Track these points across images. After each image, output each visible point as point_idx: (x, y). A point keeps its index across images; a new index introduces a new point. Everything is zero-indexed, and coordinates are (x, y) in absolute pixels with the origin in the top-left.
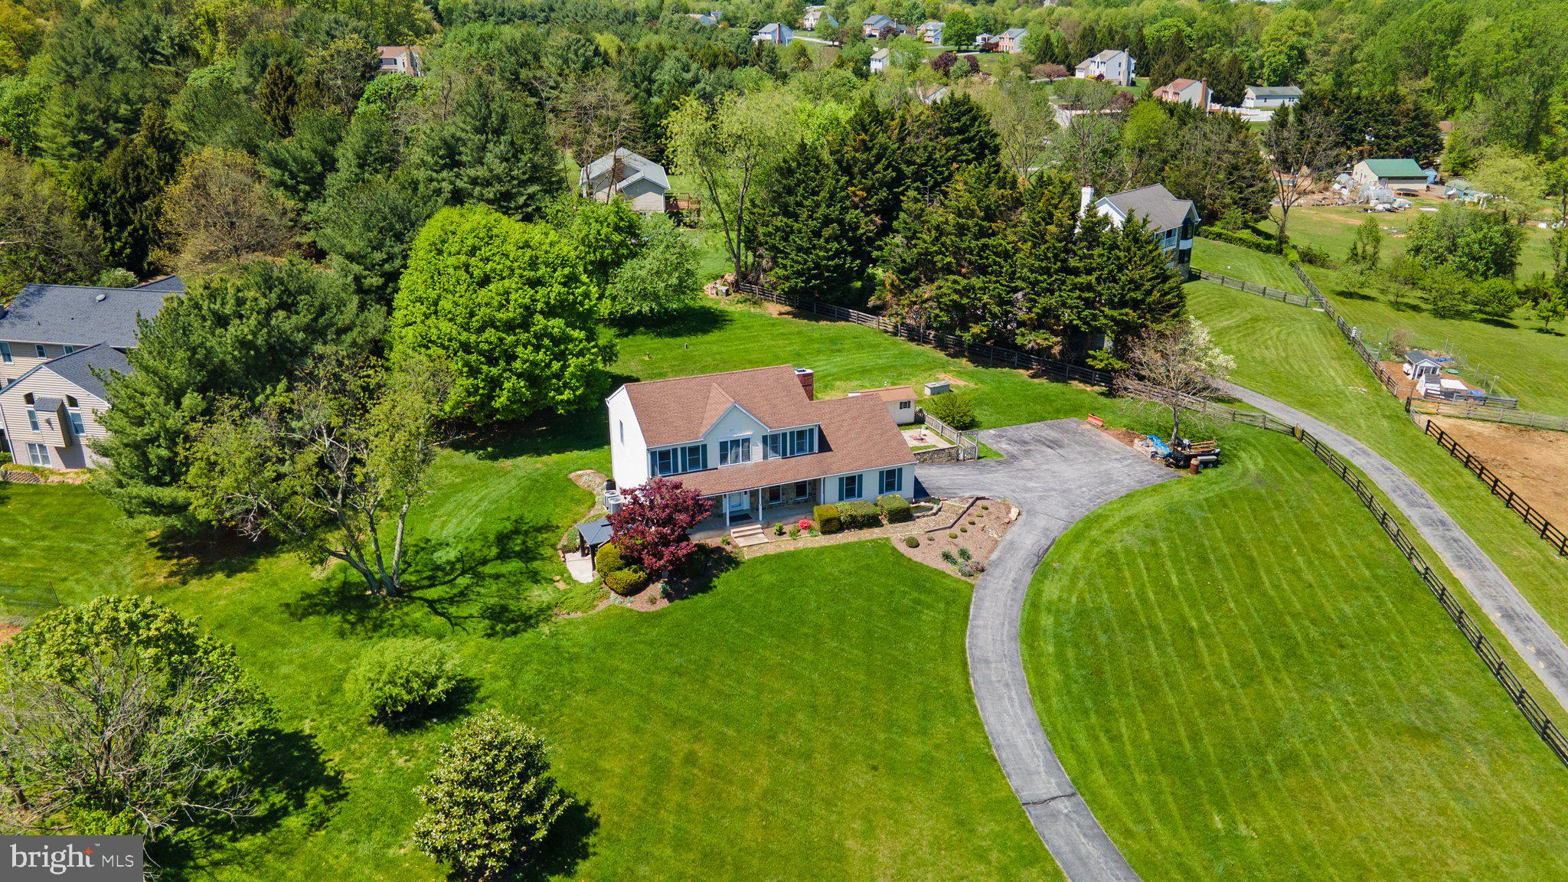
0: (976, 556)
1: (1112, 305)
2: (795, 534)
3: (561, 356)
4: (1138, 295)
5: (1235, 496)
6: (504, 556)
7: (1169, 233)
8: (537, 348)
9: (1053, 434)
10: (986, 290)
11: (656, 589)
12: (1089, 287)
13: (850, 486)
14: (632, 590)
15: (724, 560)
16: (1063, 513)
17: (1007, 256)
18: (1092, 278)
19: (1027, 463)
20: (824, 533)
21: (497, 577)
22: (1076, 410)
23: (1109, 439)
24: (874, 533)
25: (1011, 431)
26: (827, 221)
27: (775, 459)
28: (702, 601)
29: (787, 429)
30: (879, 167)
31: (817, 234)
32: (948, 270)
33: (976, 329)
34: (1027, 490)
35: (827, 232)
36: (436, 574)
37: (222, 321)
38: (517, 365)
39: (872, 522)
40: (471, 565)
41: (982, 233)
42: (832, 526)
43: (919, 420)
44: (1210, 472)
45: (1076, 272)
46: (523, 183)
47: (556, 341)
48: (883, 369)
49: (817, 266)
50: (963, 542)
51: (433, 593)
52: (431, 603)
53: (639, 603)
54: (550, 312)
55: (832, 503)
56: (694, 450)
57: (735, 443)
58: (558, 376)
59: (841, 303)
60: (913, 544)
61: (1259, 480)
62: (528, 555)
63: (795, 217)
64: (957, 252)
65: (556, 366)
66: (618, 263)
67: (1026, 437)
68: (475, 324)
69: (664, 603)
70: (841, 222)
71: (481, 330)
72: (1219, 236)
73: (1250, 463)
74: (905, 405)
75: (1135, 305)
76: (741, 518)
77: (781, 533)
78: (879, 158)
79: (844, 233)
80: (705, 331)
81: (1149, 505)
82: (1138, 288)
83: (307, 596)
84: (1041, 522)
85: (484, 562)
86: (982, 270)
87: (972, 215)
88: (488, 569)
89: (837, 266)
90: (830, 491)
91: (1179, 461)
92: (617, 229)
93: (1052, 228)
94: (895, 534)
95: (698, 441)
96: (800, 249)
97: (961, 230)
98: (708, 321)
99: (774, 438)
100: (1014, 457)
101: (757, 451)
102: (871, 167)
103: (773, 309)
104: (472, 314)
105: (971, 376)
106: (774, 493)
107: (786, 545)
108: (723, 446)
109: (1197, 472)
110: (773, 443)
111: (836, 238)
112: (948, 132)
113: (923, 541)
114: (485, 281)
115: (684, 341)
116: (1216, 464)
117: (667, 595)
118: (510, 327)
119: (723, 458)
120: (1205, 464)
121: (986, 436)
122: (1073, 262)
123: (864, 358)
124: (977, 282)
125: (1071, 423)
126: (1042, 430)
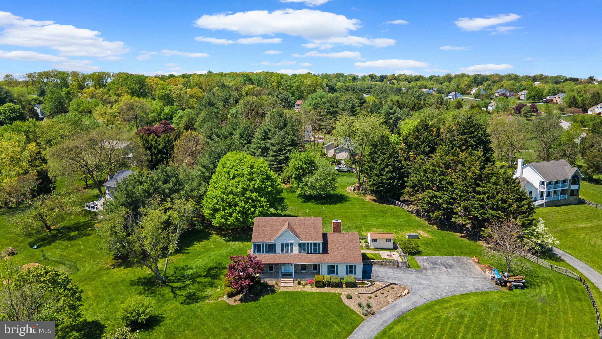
0: (374, 308)
1: (492, 208)
2: (304, 286)
3: (255, 207)
4: (506, 206)
5: (522, 304)
6: (206, 276)
7: (565, 181)
8: (246, 203)
9: (452, 262)
10: (442, 197)
11: (239, 297)
12: (482, 200)
13: (333, 269)
14: (231, 295)
15: (271, 290)
16: (430, 296)
17: (451, 184)
18: (485, 196)
19: (429, 273)
20: (317, 287)
21: (199, 283)
22: (471, 253)
23: (477, 268)
24: (338, 290)
25: (433, 259)
26: (388, 165)
27: (303, 253)
28: (252, 304)
29: (309, 242)
30: (423, 145)
31: (383, 170)
32: (429, 187)
33: (437, 213)
34: (420, 284)
35: (387, 169)
36: (181, 278)
37: (141, 183)
38: (238, 208)
39: (339, 285)
40: (193, 278)
41: (443, 174)
42: (320, 284)
43: (395, 248)
44: (518, 291)
45: (479, 193)
46: (287, 146)
47: (253, 201)
48: (396, 226)
49: (382, 182)
50: (372, 302)
51: (175, 285)
52: (173, 288)
53: (231, 301)
54: (253, 190)
55: (325, 275)
56: (270, 245)
57: (287, 245)
58: (253, 213)
59: (393, 198)
60: (349, 297)
61: (543, 299)
63: (376, 162)
64: (432, 181)
65: (252, 210)
66: (304, 175)
67: (439, 261)
68: (226, 192)
69: (239, 303)
70: (394, 166)
71: (228, 194)
73: (544, 290)
74: (389, 241)
75: (504, 210)
76: (287, 275)
77: (299, 284)
78: (422, 143)
79: (394, 170)
80: (335, 203)
81: (473, 300)
82: (506, 203)
83: (140, 278)
84: (415, 298)
85: (199, 277)
86: (439, 189)
87: (439, 166)
88: (198, 280)
89: (390, 184)
90: (324, 270)
91: (502, 283)
92: (306, 163)
93: (469, 174)
94: (345, 291)
95: (272, 242)
96: (376, 175)
97: (434, 171)
98: (340, 199)
99: (304, 245)
100: (425, 269)
101: (296, 249)
102: (419, 146)
103: (369, 197)
104: (226, 188)
105: (433, 233)
106: (304, 267)
107: (300, 289)
108: (282, 245)
109: (510, 289)
110: (303, 247)
111: (392, 172)
112: (463, 134)
113: (354, 297)
114: (234, 178)
115: (323, 206)
116: (524, 287)
117: (241, 300)
118: (237, 195)
119: (282, 250)
120: (517, 287)
121: (419, 259)
122: (478, 189)
123: (391, 221)
124: (439, 194)
125: (464, 259)
126: (448, 260)
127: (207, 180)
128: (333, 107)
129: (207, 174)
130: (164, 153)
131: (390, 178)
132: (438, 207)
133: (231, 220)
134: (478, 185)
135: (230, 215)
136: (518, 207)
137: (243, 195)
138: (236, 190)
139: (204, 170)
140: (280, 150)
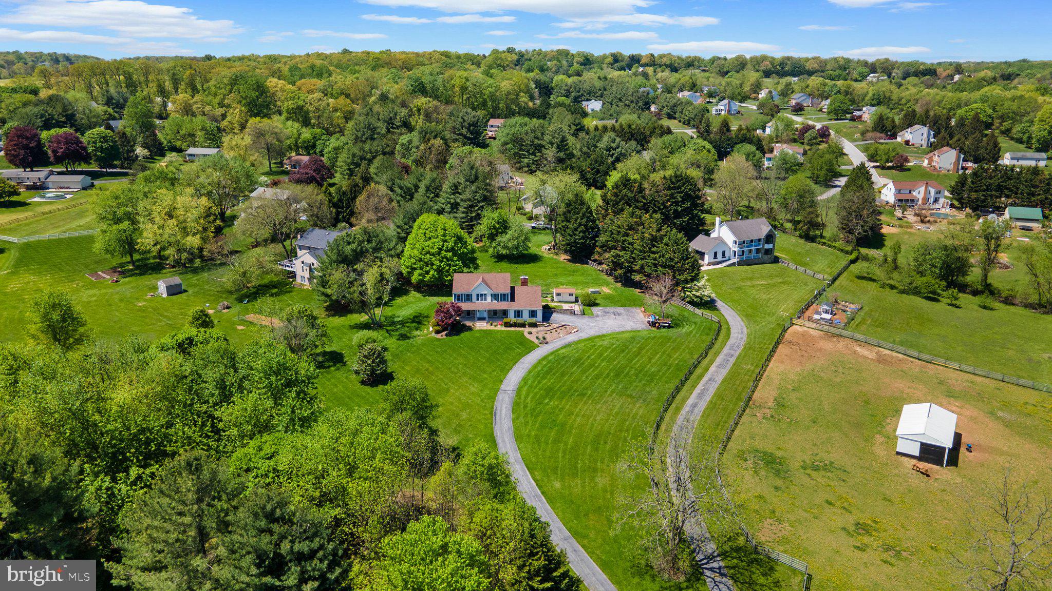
0: (548, 340)
1: (662, 266)
2: (496, 326)
3: (449, 265)
4: (673, 264)
5: (662, 338)
6: (413, 322)
7: (759, 240)
8: (441, 261)
9: (622, 311)
10: (625, 256)
11: (444, 333)
12: (655, 259)
13: (518, 314)
14: (437, 332)
15: (470, 329)
16: (593, 333)
17: (632, 244)
18: (657, 256)
19: (599, 318)
20: (505, 326)
21: (408, 327)
22: (642, 305)
23: (641, 315)
24: (522, 329)
25: (607, 309)
26: (580, 225)
27: (495, 302)
28: (456, 337)
29: (500, 292)
31: (576, 229)
32: (614, 248)
33: (620, 271)
34: (589, 325)
35: (580, 229)
36: (393, 323)
37: (349, 243)
38: (434, 267)
39: (523, 325)
40: (403, 323)
42: (507, 325)
43: (577, 301)
44: (662, 329)
45: (654, 253)
46: (479, 202)
47: (448, 260)
48: (582, 282)
49: (575, 242)
50: (546, 336)
51: (389, 328)
52: (387, 330)
53: (439, 336)
54: (448, 250)
55: (512, 318)
56: (468, 295)
57: (482, 295)
58: (448, 271)
59: (586, 258)
60: (530, 333)
61: (681, 335)
62: (420, 323)
63: (569, 221)
64: (617, 241)
65: (447, 268)
66: (496, 235)
67: (611, 311)
68: (423, 253)
69: (445, 337)
70: (586, 226)
71: (425, 255)
72: (824, 244)
73: (685, 329)
74: (571, 295)
76: (482, 319)
77: (492, 324)
78: (621, 200)
79: (587, 230)
80: (528, 263)
81: (626, 335)
83: (357, 324)
84: (582, 334)
85: (407, 323)
86: (624, 249)
88: (406, 325)
89: (582, 243)
90: (511, 314)
91: (653, 324)
92: (498, 223)
94: (527, 330)
95: (469, 292)
96: (569, 235)
98: (534, 259)
99: (495, 295)
100: (597, 316)
101: (489, 299)
102: (617, 203)
103: (564, 257)
104: (423, 249)
105: (615, 289)
106: (495, 312)
107: (492, 328)
108: (478, 295)
109: (658, 328)
110: (495, 297)
111: (584, 232)
112: (669, 189)
113: (534, 333)
114: (430, 238)
115: (516, 266)
116: (670, 327)
117: (446, 335)
118: (433, 255)
119: (478, 299)
120: (664, 327)
121: (594, 309)
124: (621, 253)
125: (633, 309)
126: (620, 310)
127: (404, 240)
128: (538, 138)
129: (403, 235)
130: (339, 207)
131: (583, 238)
132: (621, 266)
133: (427, 278)
134: (654, 246)
135: (427, 273)
136: (683, 265)
137: (439, 254)
138: (432, 251)
139: (399, 230)
140: (472, 206)
